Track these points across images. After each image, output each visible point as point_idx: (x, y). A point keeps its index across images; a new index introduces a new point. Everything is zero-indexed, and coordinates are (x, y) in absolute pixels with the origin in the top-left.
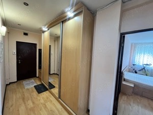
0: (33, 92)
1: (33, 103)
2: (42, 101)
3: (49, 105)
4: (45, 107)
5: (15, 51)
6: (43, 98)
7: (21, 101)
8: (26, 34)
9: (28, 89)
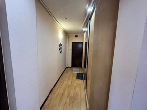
0: (75, 76)
1: (71, 83)
2: (76, 85)
3: (78, 89)
4: (75, 89)
5: (71, 48)
6: (77, 83)
7: (67, 78)
8: (77, 36)
9: (73, 74)
